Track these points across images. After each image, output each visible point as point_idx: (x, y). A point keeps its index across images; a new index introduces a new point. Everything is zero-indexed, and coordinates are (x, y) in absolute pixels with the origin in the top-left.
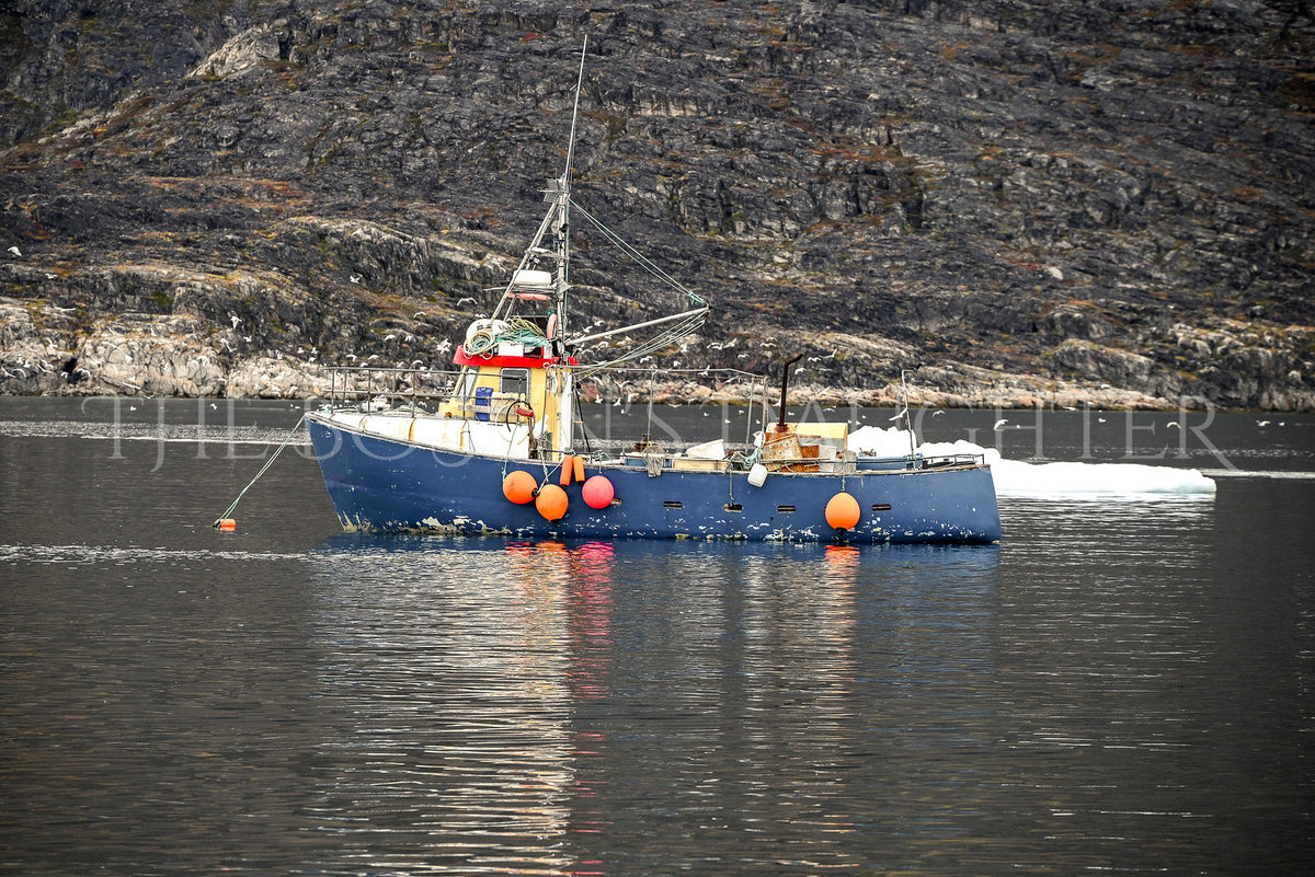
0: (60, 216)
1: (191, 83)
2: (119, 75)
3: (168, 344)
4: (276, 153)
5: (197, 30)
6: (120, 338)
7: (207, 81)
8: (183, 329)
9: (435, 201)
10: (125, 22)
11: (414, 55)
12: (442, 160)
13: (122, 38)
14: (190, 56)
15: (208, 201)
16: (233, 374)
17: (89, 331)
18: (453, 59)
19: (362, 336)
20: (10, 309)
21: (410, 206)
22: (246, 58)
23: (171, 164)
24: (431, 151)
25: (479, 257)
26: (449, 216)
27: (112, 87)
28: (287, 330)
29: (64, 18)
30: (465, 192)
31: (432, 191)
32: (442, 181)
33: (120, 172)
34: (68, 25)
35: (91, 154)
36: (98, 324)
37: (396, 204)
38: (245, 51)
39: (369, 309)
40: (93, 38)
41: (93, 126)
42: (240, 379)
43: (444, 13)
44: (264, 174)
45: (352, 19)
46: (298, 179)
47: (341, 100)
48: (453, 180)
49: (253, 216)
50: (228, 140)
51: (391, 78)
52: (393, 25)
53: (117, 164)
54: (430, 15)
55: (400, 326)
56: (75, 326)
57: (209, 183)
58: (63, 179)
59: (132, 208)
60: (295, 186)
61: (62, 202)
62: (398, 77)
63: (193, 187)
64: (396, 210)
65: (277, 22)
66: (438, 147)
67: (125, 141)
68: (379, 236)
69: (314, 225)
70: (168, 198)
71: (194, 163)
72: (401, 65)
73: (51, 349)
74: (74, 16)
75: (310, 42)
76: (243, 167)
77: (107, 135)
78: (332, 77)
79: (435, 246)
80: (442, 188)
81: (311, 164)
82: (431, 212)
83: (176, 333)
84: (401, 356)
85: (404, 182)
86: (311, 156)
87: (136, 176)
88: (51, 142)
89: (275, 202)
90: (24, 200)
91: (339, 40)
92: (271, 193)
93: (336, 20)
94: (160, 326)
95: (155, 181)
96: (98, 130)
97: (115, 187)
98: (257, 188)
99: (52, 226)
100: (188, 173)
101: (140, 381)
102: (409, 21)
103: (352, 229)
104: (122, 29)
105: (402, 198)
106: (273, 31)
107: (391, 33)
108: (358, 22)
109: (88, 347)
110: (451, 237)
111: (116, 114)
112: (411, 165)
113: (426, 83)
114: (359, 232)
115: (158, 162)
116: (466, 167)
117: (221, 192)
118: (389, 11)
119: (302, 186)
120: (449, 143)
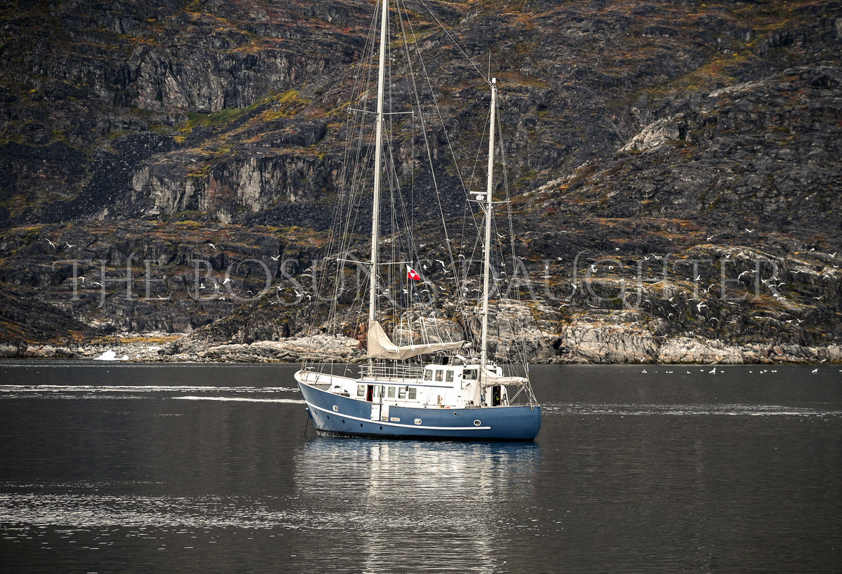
0: (546, 246)
1: (622, 155)
2: (564, 147)
3: (620, 328)
4: (681, 201)
5: (614, 117)
6: (589, 326)
7: (632, 154)
8: (630, 319)
9: (787, 231)
10: (567, 112)
11: (768, 136)
12: (789, 204)
13: (565, 123)
14: (610, 134)
15: (639, 233)
16: (663, 348)
17: (569, 321)
18: (794, 139)
19: (745, 322)
20: (518, 307)
21: (769, 235)
22: (657, 139)
23: (612, 209)
24: (782, 199)
25: (819, 269)
26: (795, 241)
27: (559, 155)
28: (697, 318)
29: (527, 110)
30: (805, 226)
31: (783, 226)
32: (790, 219)
33: (579, 214)
34: (530, 115)
35: (560, 203)
36: (575, 316)
37: (761, 234)
38: (657, 134)
39: (749, 304)
40: (546, 123)
41: (559, 185)
42: (668, 351)
43: (787, 108)
44: (672, 216)
45: (727, 113)
46: (696, 218)
47: (722, 166)
48: (797, 218)
49: (668, 242)
50: (649, 193)
51: (754, 151)
52: (753, 116)
53: (577, 209)
54: (777, 109)
55: (770, 315)
56: (560, 318)
57: (638, 221)
58: (543, 220)
59: (593, 240)
60: (694, 223)
61: (547, 237)
62: (758, 151)
63: (628, 225)
64: (761, 238)
65: (677, 115)
66: (786, 196)
67: (582, 194)
68: (755, 257)
69: (712, 250)
70: (612, 232)
71: (627, 208)
72: (760, 143)
73: (545, 334)
74: (534, 109)
75: (699, 128)
76: (659, 210)
77: (569, 190)
78: (716, 151)
79: (791, 263)
80: (789, 223)
81: (703, 208)
82: (783, 239)
83: (626, 321)
84: (771, 334)
85: (765, 220)
86: (703, 204)
87: (589, 217)
88: (532, 195)
89: (682, 234)
90: (523, 236)
91: (718, 127)
92: (679, 228)
93: (716, 113)
94: (615, 318)
95: (603, 221)
96: (562, 187)
97: (577, 225)
98: (669, 225)
99: (542, 253)
100: (623, 216)
101: (603, 353)
102: (764, 113)
103: (737, 252)
104: (565, 117)
105: (764, 230)
106: (675, 121)
107: (752, 122)
108: (731, 115)
109: (569, 331)
110: (800, 256)
111: (573, 176)
112: (769, 209)
113: (777, 154)
114: (741, 254)
115: (603, 208)
116: (805, 209)
117: (646, 228)
118: (751, 107)
119: (699, 223)
120: (793, 193)
